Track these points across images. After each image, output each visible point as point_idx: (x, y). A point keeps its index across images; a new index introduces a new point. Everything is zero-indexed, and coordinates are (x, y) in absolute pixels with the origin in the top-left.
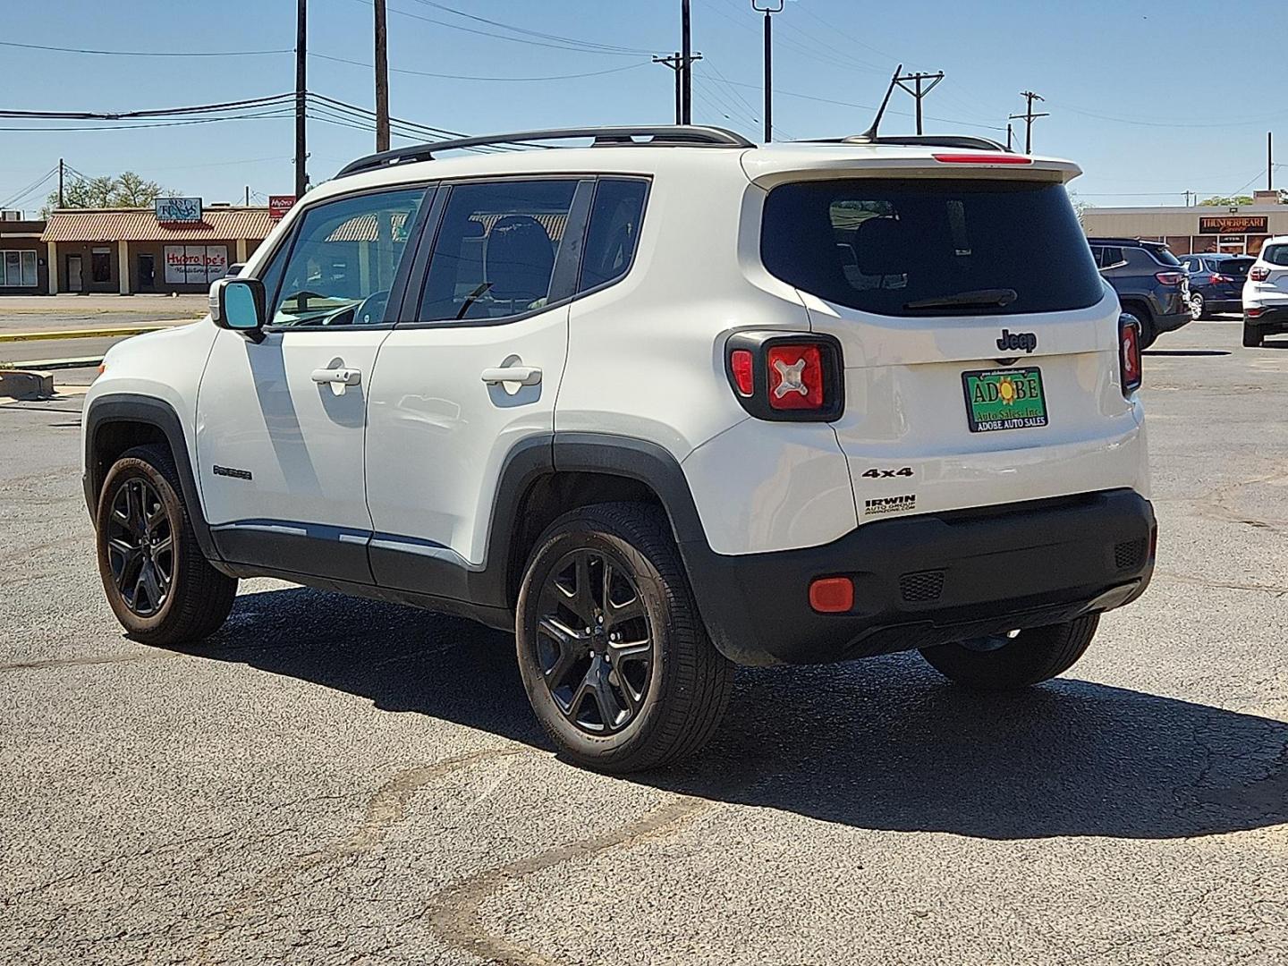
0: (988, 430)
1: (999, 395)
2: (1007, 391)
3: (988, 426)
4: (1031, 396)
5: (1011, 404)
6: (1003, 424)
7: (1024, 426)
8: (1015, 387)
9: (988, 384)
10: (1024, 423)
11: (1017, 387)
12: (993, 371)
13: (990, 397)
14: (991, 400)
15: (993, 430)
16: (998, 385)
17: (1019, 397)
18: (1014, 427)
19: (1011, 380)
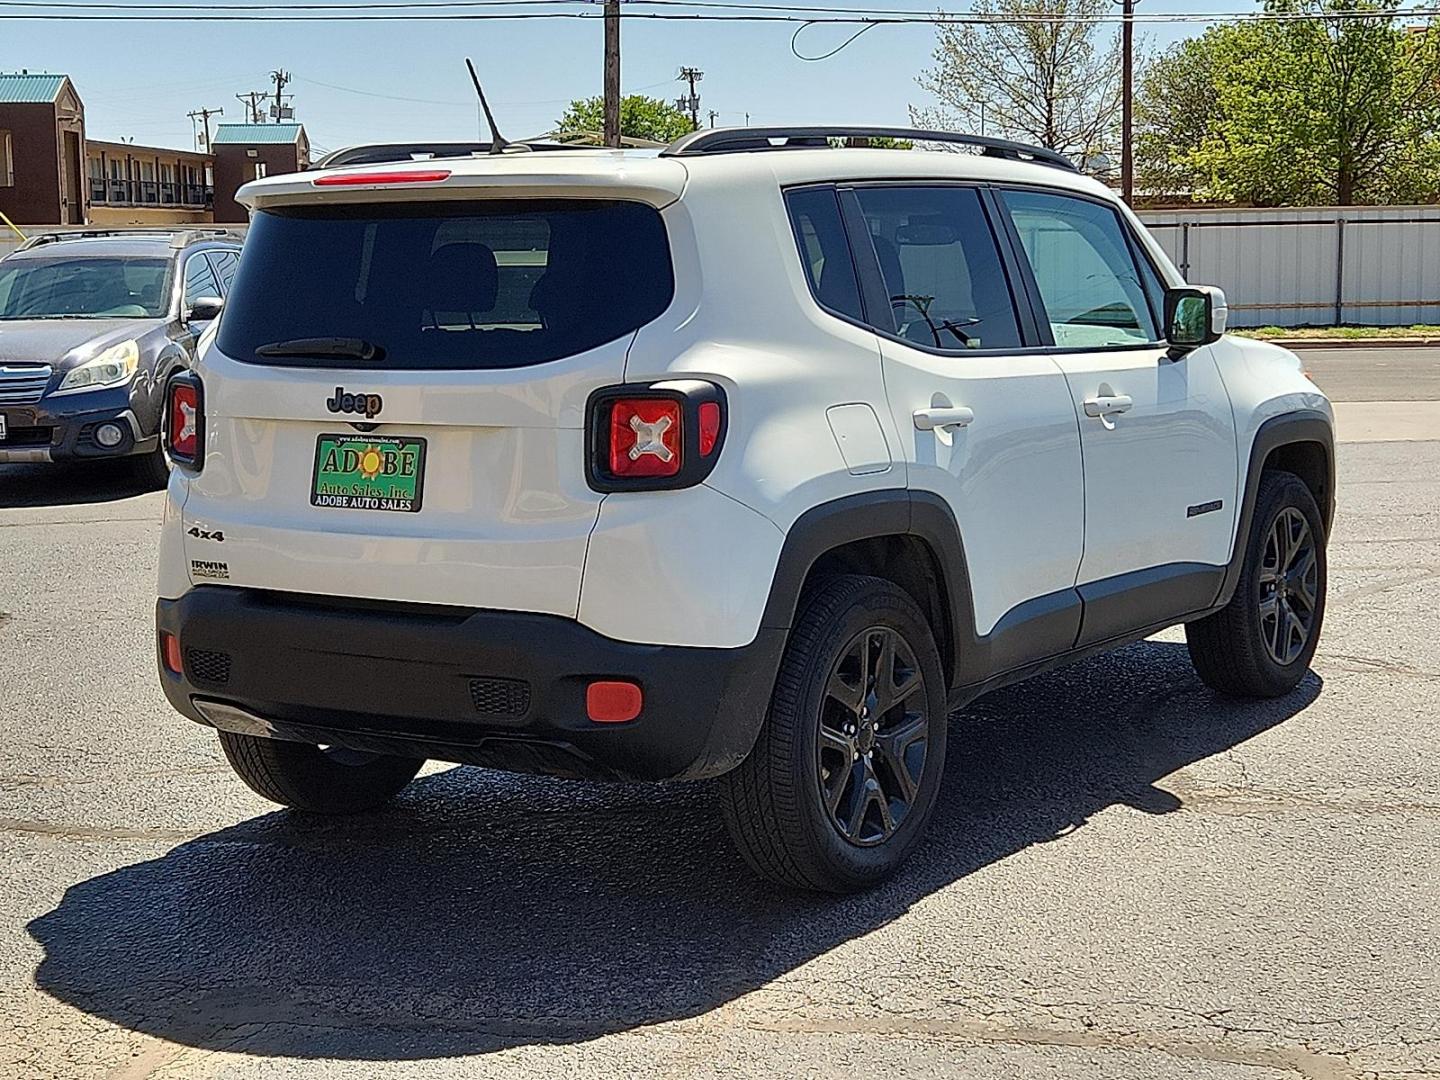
0: (328, 505)
1: (359, 466)
2: (372, 462)
3: (329, 501)
4: (403, 473)
5: (373, 479)
6: (349, 502)
7: (379, 508)
8: (384, 459)
9: (347, 452)
10: (380, 504)
11: (387, 459)
12: (354, 436)
13: (346, 467)
14: (345, 470)
15: (335, 506)
16: (360, 453)
17: (386, 472)
18: (364, 507)
19: (381, 450)
